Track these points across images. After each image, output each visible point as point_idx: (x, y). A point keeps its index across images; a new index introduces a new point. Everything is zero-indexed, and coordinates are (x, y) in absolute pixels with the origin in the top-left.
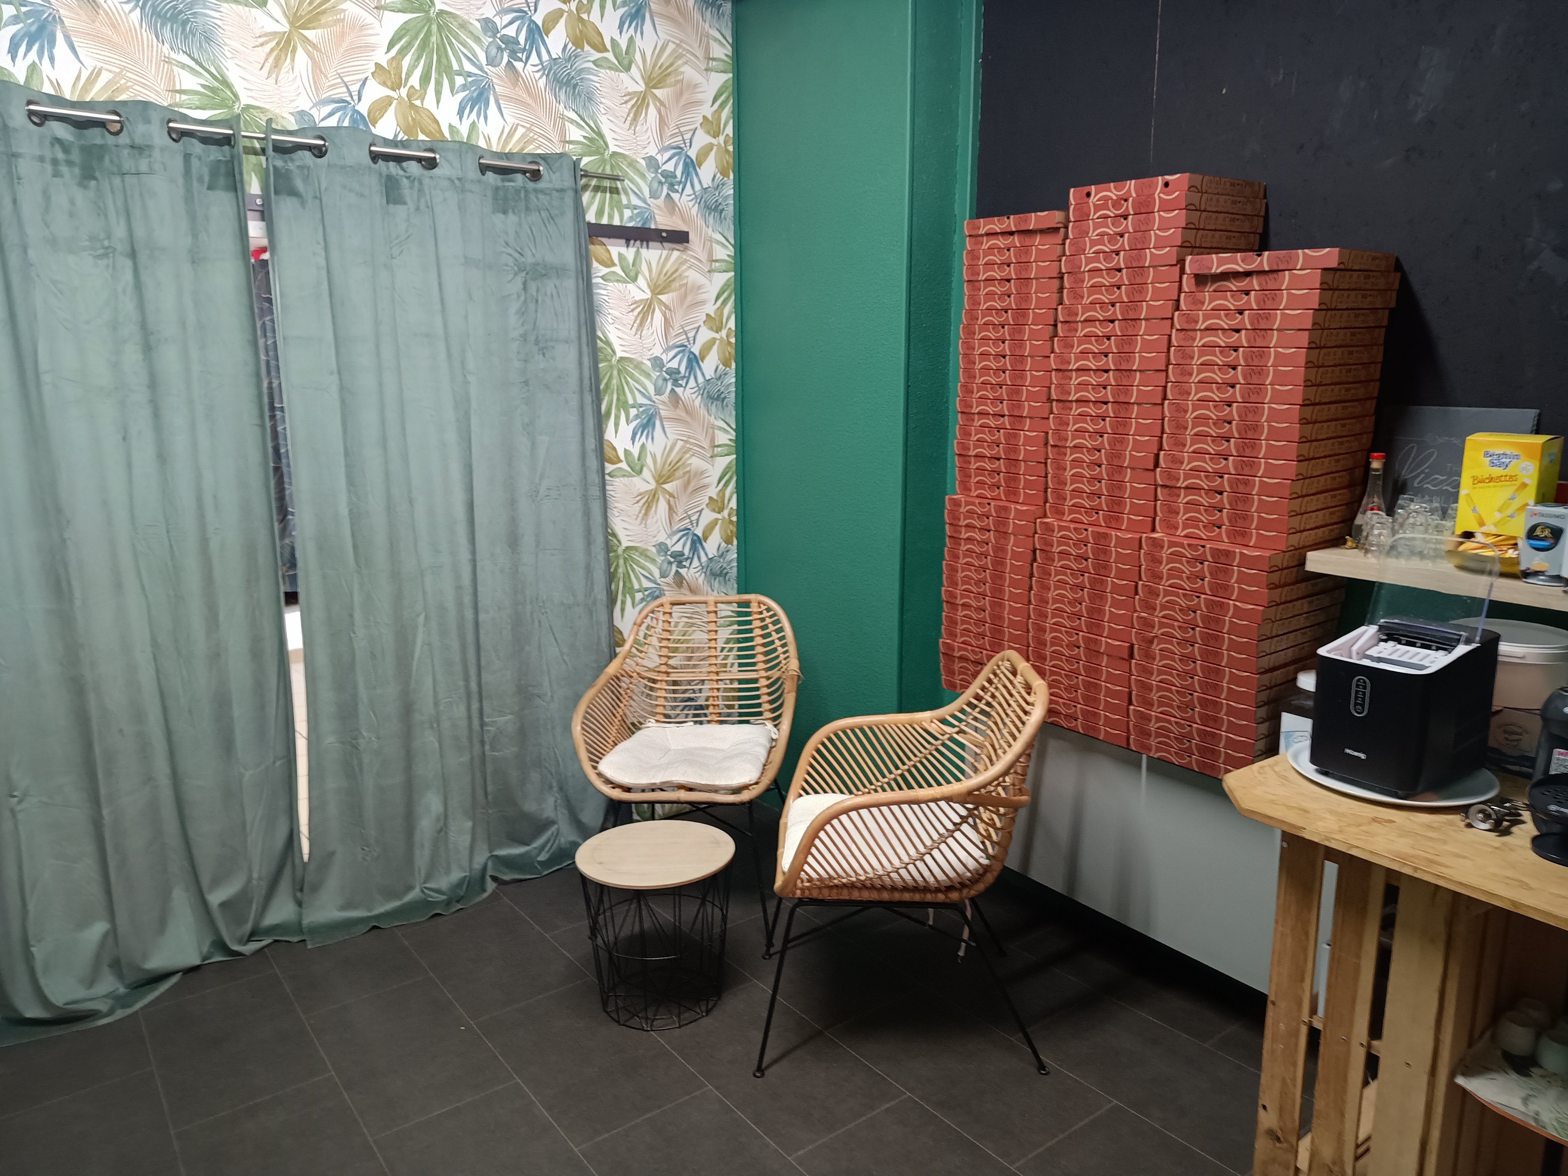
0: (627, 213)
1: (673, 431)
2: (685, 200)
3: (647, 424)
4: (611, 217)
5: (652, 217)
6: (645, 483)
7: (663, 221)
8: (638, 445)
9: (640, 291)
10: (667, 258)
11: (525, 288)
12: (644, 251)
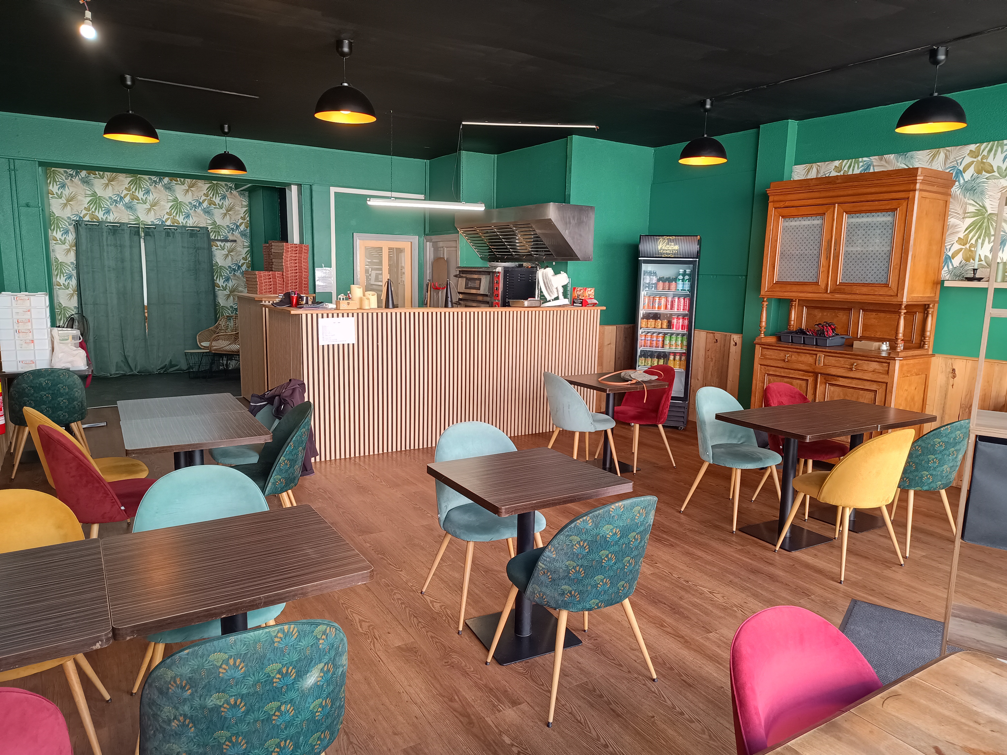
0: (222, 236)
1: (234, 282)
2: (236, 233)
3: (227, 279)
4: (218, 237)
5: (228, 237)
6: (227, 292)
7: (231, 238)
8: (225, 284)
9: (225, 252)
10: (232, 245)
11: (196, 252)
12: (226, 244)
